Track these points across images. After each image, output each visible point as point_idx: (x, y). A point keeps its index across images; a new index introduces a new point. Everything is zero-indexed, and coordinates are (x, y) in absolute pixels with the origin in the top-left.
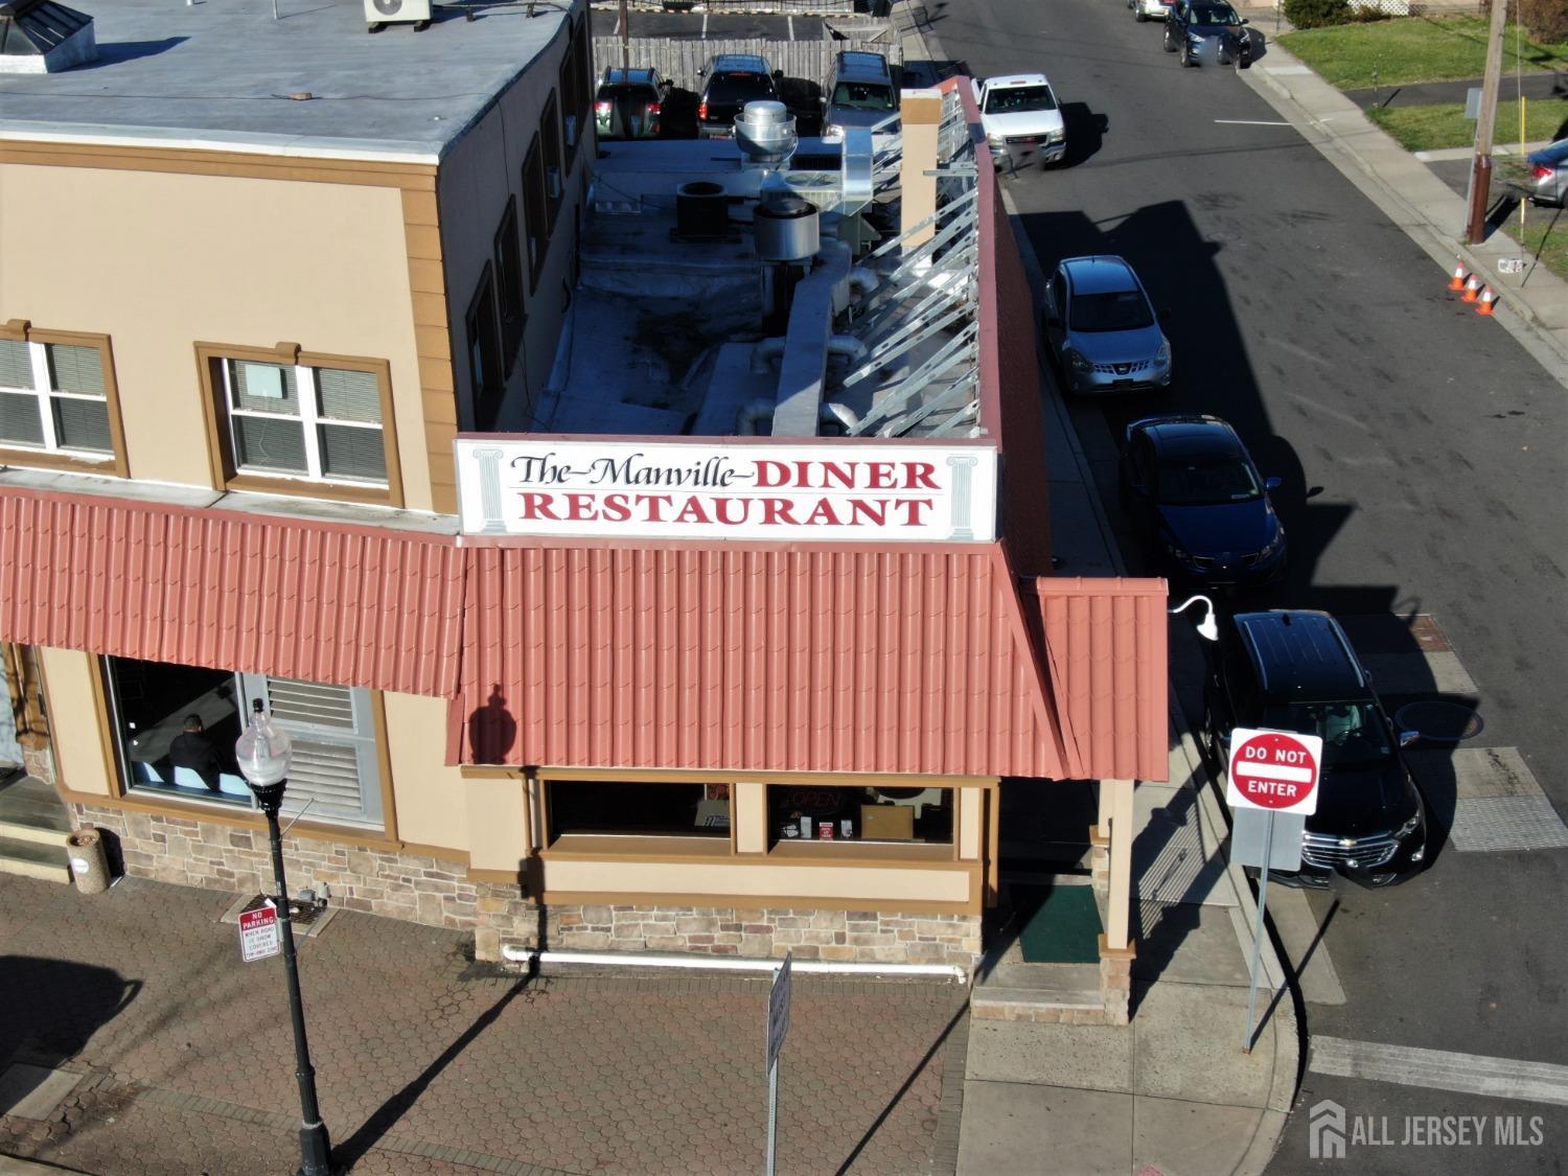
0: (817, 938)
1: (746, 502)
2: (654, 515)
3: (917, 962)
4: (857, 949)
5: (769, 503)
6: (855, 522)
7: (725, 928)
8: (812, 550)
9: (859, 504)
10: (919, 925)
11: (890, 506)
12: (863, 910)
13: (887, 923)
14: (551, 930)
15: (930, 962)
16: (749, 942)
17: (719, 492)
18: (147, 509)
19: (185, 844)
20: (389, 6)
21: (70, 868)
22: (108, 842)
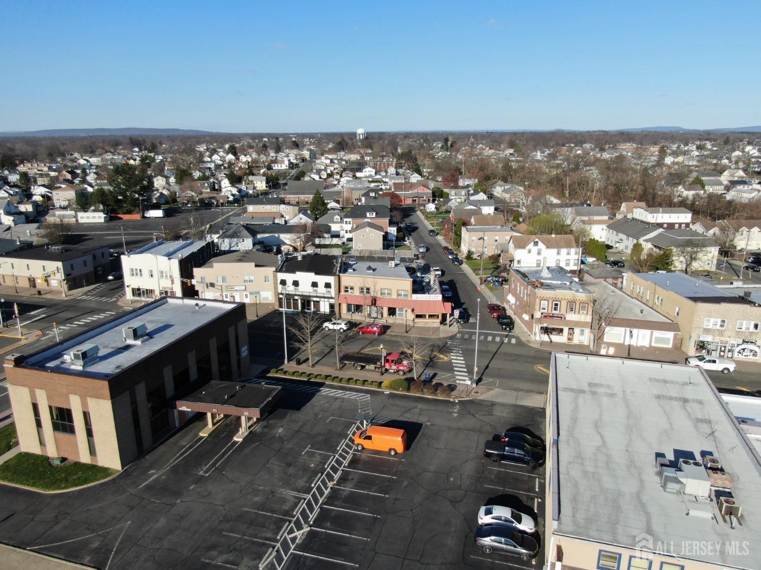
0: (431, 324)
2: (423, 298)
8: (433, 300)
12: (434, 322)
14: (415, 324)
16: (427, 324)
18: (392, 299)
19: (391, 320)
20: (391, 266)
21: (384, 322)
22: (386, 320)
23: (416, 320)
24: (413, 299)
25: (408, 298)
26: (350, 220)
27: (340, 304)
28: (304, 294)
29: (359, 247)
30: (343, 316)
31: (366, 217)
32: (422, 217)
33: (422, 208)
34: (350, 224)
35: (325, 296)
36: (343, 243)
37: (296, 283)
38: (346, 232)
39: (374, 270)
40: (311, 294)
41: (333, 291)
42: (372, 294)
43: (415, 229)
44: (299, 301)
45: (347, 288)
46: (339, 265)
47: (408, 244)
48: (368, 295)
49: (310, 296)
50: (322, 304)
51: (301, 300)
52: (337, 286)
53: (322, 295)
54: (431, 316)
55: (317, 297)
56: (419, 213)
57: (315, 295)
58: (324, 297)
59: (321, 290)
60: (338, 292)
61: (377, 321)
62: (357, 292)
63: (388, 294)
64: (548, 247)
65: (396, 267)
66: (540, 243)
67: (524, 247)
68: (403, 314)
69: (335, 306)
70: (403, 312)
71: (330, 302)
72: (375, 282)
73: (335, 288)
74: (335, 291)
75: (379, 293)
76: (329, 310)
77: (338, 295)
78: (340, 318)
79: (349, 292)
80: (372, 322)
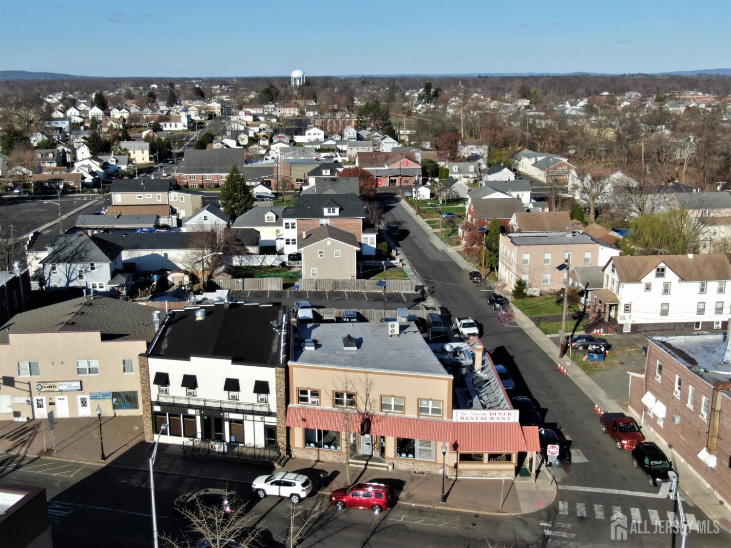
0: (494, 474)
1: (488, 417)
2: (477, 419)
3: (506, 477)
4: (499, 476)
5: (491, 418)
7: (482, 473)
8: (496, 423)
9: (502, 418)
10: (507, 472)
11: (506, 418)
12: (500, 470)
13: (503, 472)
14: (458, 474)
15: (508, 477)
16: (484, 475)
17: (485, 416)
18: (407, 419)
19: (404, 464)
20: (393, 331)
21: (388, 468)
22: (393, 464)
23: (461, 466)
24: (454, 420)
25: (442, 417)
26: (294, 220)
27: (288, 429)
28: (208, 404)
29: (314, 274)
30: (295, 453)
31: (321, 215)
32: (411, 211)
33: (408, 194)
34: (293, 227)
35: (256, 409)
36: (283, 264)
37: (190, 382)
38: (288, 243)
39: (359, 343)
40: (224, 406)
41: (273, 400)
42: (362, 408)
43: (405, 234)
44: (198, 419)
45: (305, 392)
46: (283, 333)
47: (400, 265)
48: (350, 409)
49: (222, 410)
50: (248, 426)
51: (202, 416)
52: (283, 390)
53: (250, 408)
54: (493, 457)
55: (237, 411)
56: (403, 202)
57: (233, 407)
58: (253, 413)
59: (247, 396)
60: (284, 402)
61: (374, 466)
62: (326, 403)
63: (397, 407)
64: (683, 279)
65: (403, 334)
66: (668, 271)
67: (637, 280)
68: (430, 450)
69: (276, 432)
70: (430, 446)
71: (266, 423)
72: (369, 382)
73: (277, 394)
74: (278, 399)
75: (377, 406)
76: (265, 441)
77: (285, 409)
78: (288, 459)
79: (310, 402)
80: (361, 468)
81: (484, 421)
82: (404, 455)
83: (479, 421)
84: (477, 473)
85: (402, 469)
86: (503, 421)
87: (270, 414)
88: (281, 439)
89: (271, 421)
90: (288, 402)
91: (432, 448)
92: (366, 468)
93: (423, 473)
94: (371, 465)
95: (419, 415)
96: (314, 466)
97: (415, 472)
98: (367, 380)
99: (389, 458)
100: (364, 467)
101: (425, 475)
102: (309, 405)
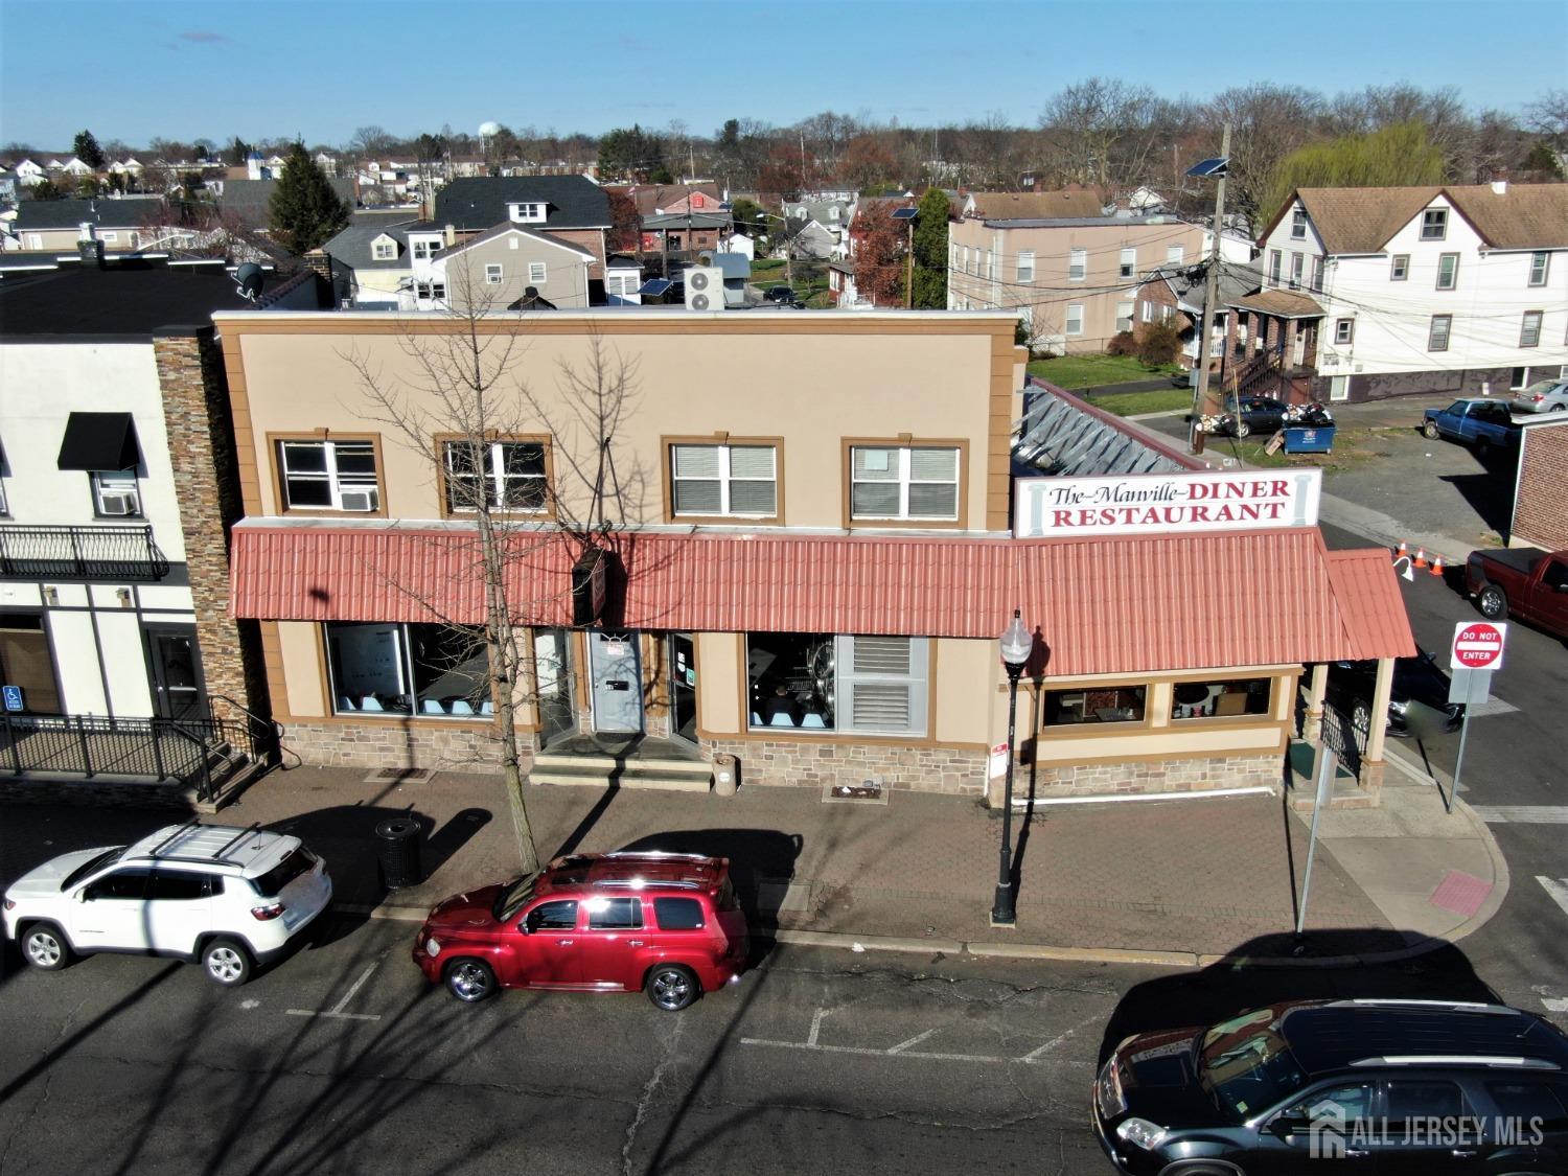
0: (1190, 777)
1: (1182, 509)
2: (1129, 520)
3: (1247, 787)
4: (1212, 782)
5: (1195, 509)
6: (1242, 518)
7: (1139, 776)
8: (1217, 536)
9: (1245, 507)
10: (1249, 763)
11: (1261, 508)
13: (1232, 764)
15: (1254, 785)
16: (1152, 783)
17: (1167, 504)
21: (712, 782)
22: (738, 763)
23: (1052, 749)
24: (1024, 530)
25: (963, 523)
30: (295, 744)
34: (437, 253)
35: (94, 551)
38: (424, 295)
41: (162, 502)
48: (530, 521)
50: (68, 636)
54: (1192, 698)
55: (9, 570)
58: (81, 571)
60: (212, 508)
61: (649, 777)
62: (413, 499)
64: (1490, 244)
66: (1454, 222)
67: (1372, 246)
68: (905, 689)
69: (199, 654)
70: (903, 668)
71: (147, 617)
72: (610, 380)
73: (176, 470)
74: (184, 495)
75: (655, 494)
76: (155, 697)
77: (220, 540)
78: (261, 772)
79: (337, 502)
80: (591, 788)
81: (1163, 527)
82: (782, 719)
83: (1137, 528)
84: (1115, 777)
85: (776, 784)
86: (1249, 523)
87: (159, 572)
88: (223, 680)
89: (168, 601)
90: (232, 505)
91: (916, 679)
92: (614, 789)
93: (873, 793)
94: (637, 774)
95: (849, 523)
96: (380, 797)
97: (837, 792)
98: (599, 369)
99: (715, 739)
100: (605, 782)
101: (883, 802)
102: (334, 514)
